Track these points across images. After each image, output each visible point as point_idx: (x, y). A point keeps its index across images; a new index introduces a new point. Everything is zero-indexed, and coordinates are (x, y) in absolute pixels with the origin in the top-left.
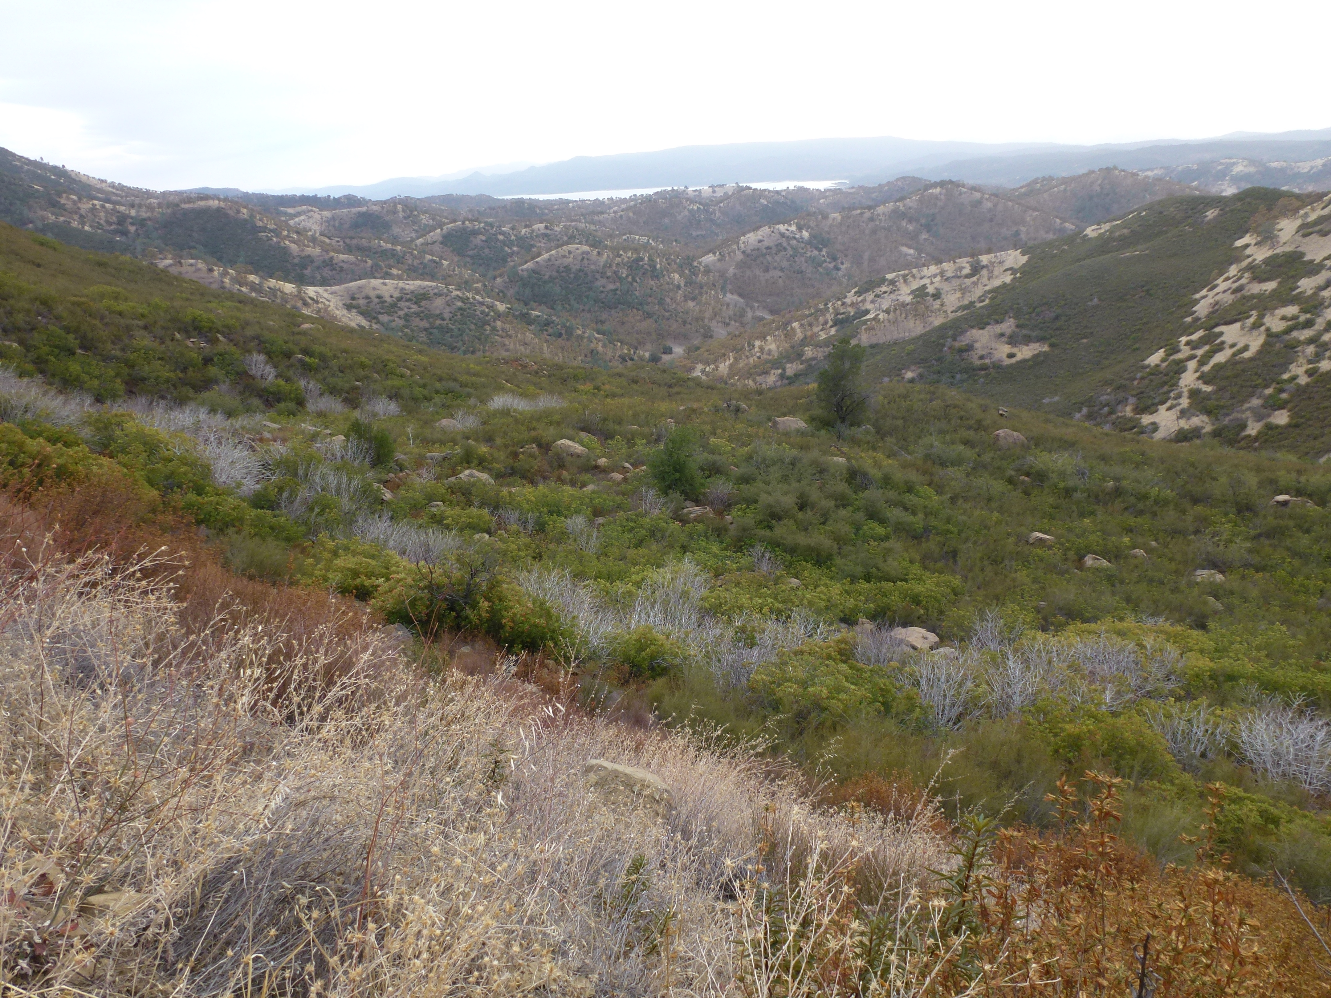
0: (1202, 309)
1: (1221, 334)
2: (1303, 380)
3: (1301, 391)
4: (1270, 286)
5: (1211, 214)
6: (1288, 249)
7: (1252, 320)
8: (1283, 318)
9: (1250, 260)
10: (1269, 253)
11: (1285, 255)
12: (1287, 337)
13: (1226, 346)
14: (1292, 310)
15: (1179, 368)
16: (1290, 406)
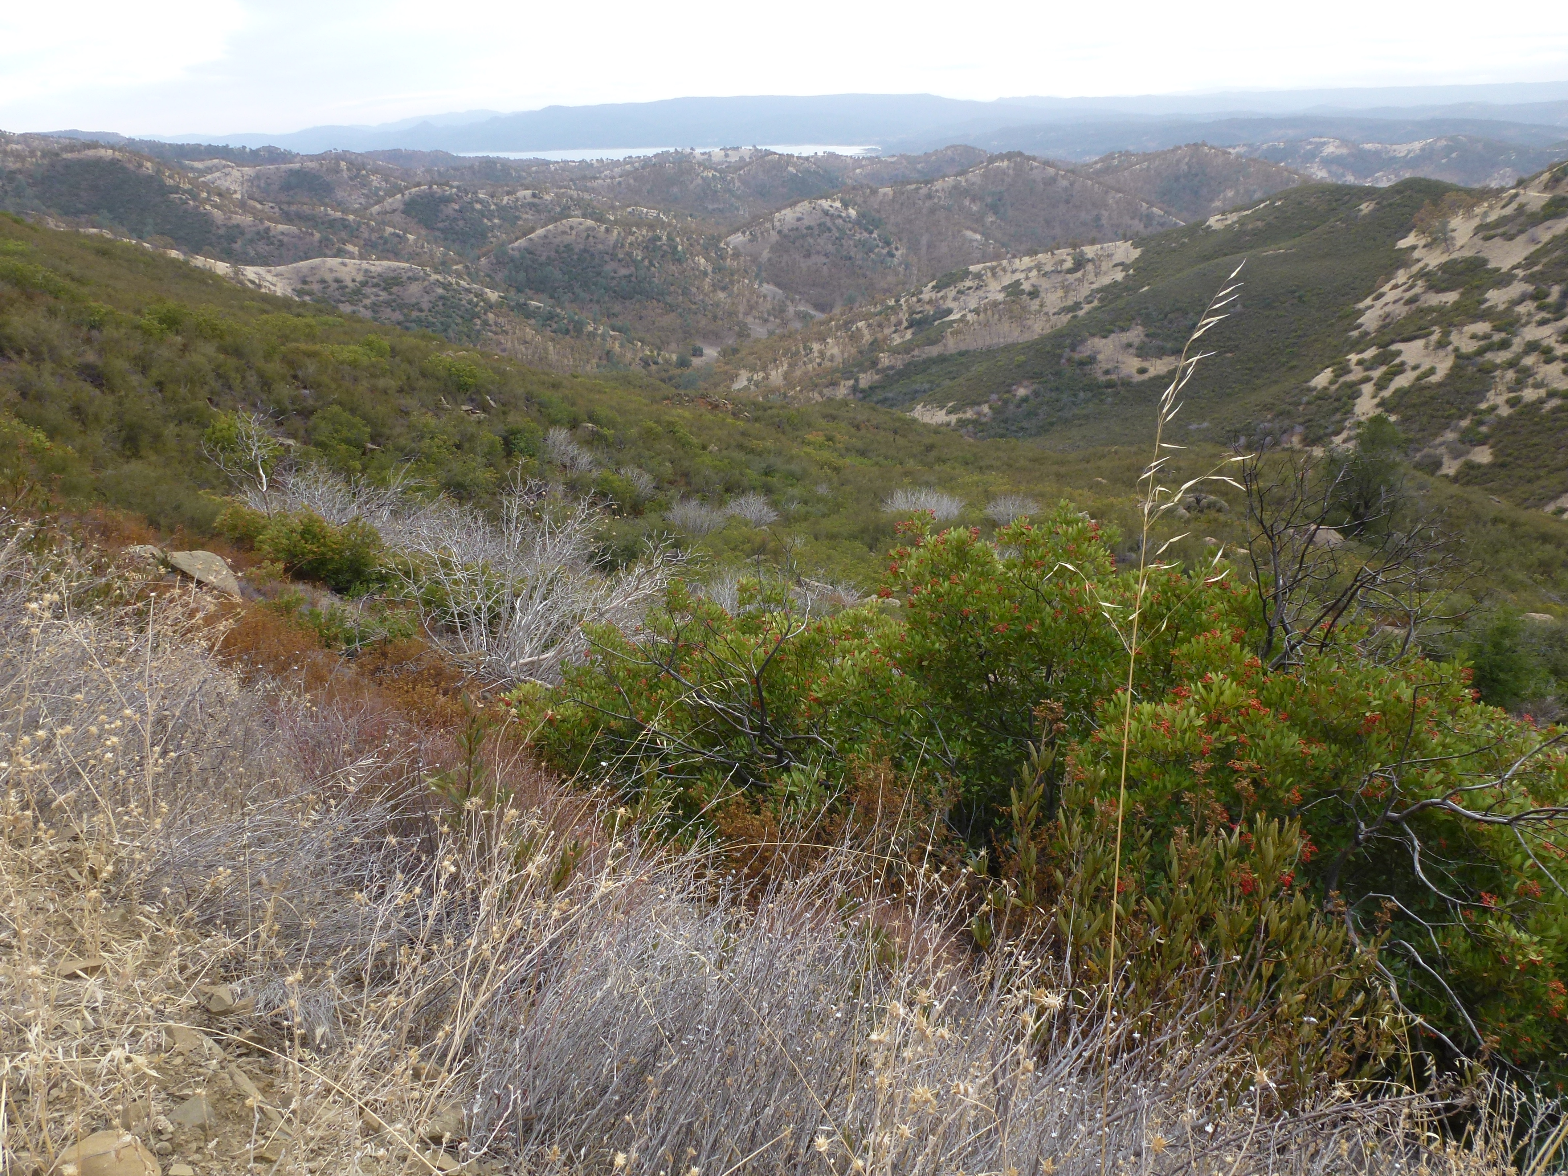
0: (1370, 320)
1: (1399, 353)
2: (1505, 411)
3: (1503, 424)
4: (1452, 297)
5: (1366, 208)
6: (1468, 253)
7: (1435, 337)
8: (1474, 337)
9: (1421, 265)
10: (1444, 258)
11: (1465, 260)
12: (1480, 360)
13: (1407, 367)
14: (1482, 327)
15: (1353, 392)
16: (1491, 441)
